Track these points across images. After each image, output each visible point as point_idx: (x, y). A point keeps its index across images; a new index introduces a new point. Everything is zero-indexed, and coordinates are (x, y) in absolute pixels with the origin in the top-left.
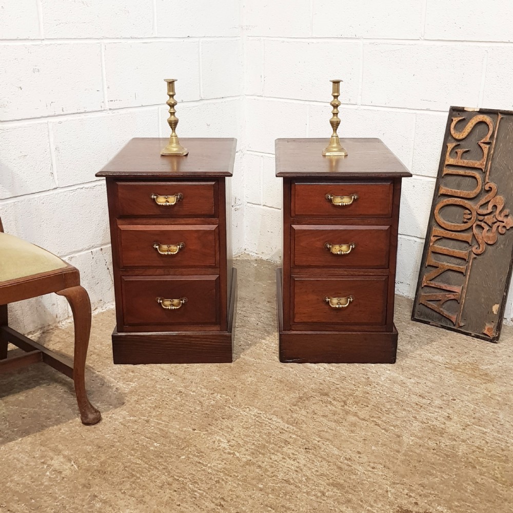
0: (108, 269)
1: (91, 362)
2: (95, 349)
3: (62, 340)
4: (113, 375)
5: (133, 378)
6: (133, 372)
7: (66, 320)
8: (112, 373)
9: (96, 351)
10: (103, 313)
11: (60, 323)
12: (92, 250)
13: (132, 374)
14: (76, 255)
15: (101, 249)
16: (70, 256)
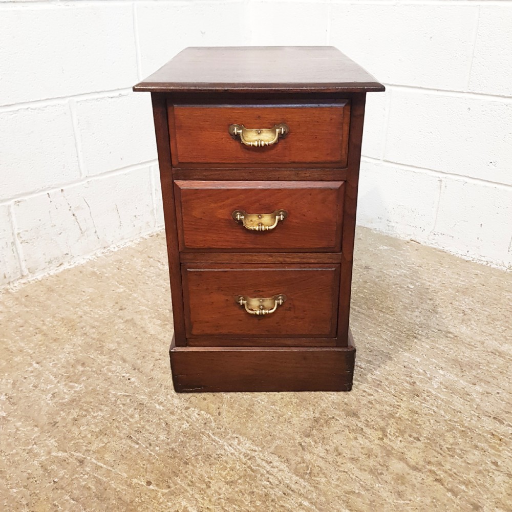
0: (74, 215)
1: (33, 345)
2: (44, 324)
3: (6, 310)
4: (55, 370)
5: (81, 375)
6: (83, 364)
7: (20, 280)
8: (55, 365)
9: (44, 328)
10: (69, 270)
11: (11, 284)
12: (49, 192)
13: (81, 368)
14: (26, 198)
15: (62, 190)
16: (16, 200)
